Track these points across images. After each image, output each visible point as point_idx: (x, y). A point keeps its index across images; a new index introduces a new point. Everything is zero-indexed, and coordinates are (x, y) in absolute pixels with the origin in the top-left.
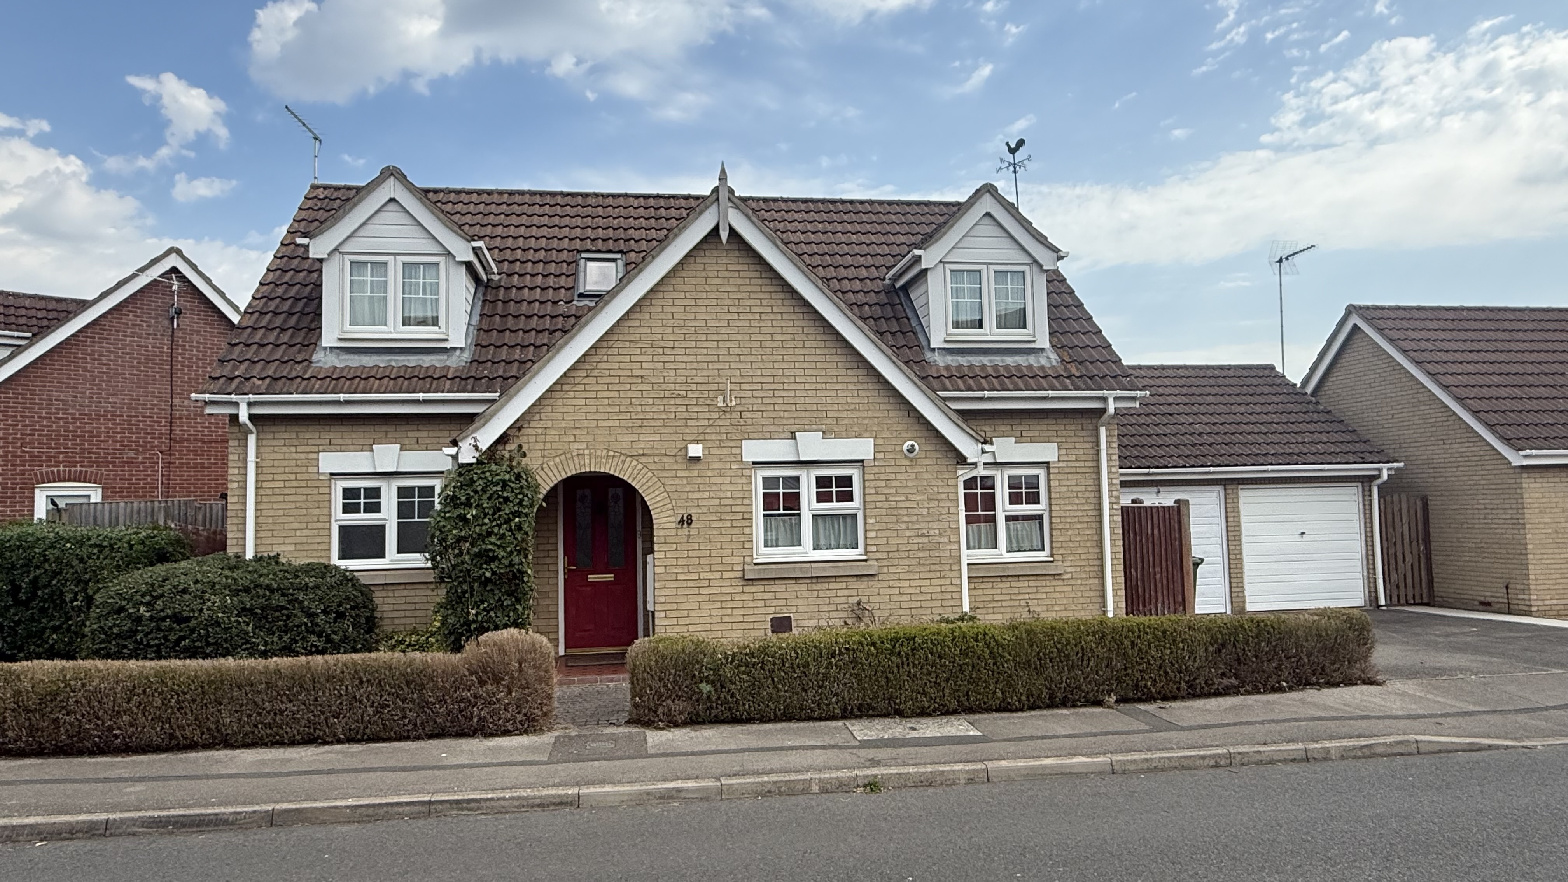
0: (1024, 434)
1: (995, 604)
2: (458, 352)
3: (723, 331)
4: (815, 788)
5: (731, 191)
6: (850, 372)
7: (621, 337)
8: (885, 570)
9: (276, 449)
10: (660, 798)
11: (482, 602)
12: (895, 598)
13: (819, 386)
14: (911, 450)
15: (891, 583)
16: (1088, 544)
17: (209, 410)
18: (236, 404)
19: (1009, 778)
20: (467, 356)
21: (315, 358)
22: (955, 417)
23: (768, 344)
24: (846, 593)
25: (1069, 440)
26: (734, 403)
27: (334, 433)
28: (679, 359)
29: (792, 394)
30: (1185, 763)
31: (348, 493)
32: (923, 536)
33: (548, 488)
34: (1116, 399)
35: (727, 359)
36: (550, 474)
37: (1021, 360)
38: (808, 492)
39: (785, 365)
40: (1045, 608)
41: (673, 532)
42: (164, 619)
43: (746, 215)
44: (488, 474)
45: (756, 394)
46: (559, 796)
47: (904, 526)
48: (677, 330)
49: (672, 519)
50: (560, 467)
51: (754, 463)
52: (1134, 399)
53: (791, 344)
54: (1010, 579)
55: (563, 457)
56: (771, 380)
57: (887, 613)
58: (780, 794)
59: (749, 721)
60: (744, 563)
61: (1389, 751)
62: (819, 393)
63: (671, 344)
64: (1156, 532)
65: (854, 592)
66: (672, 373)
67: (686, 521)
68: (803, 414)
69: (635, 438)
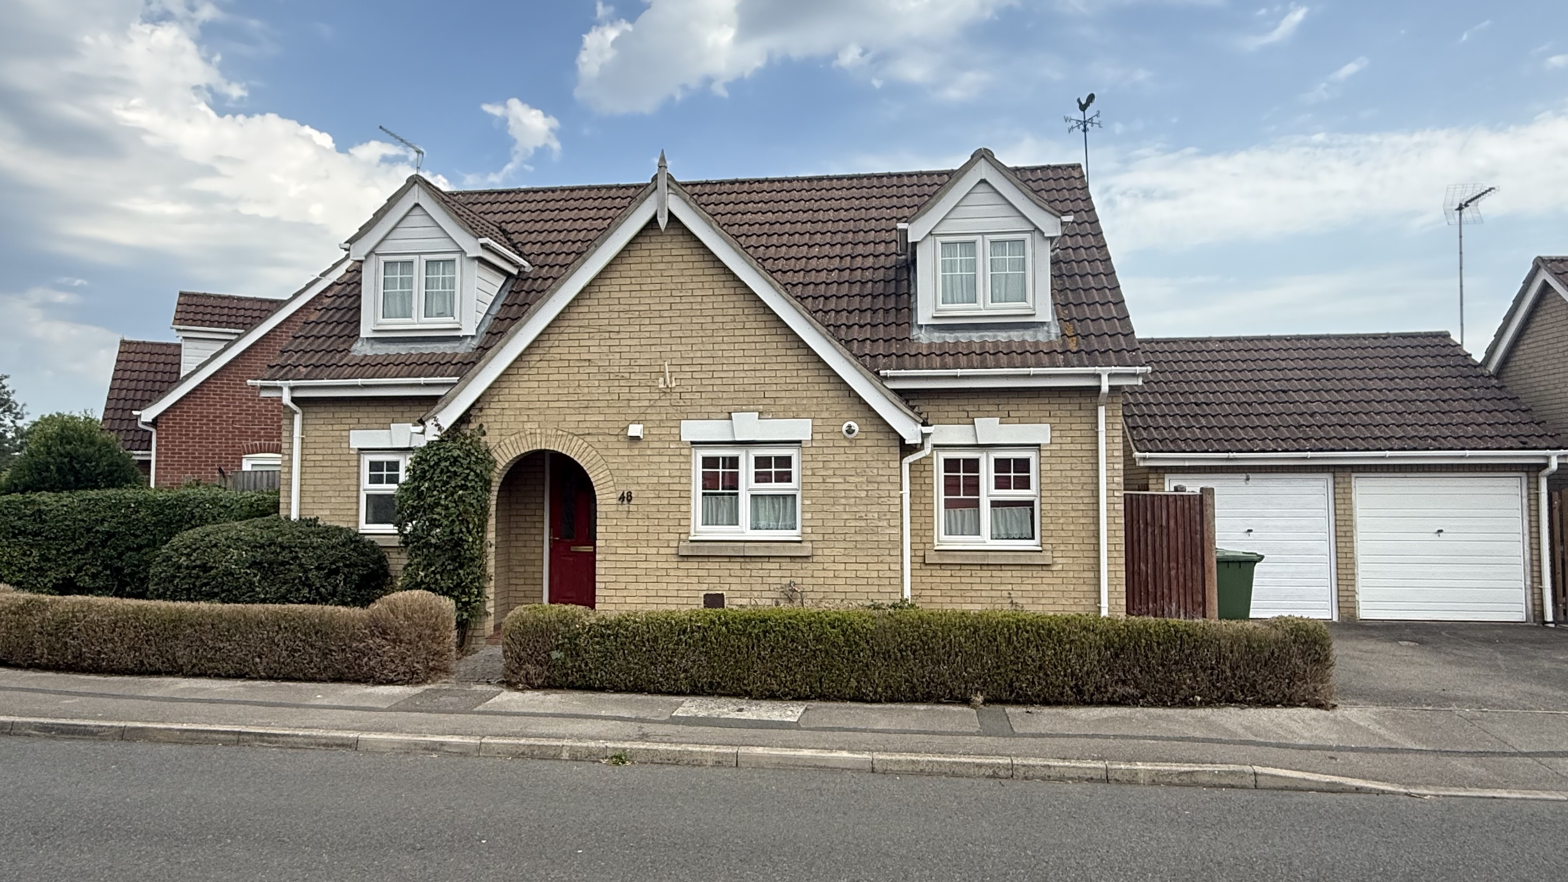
0: (1011, 414)
1: (973, 594)
2: (469, 339)
3: (666, 314)
4: (565, 755)
5: (670, 178)
6: (789, 352)
7: (571, 323)
8: (820, 552)
9: (317, 427)
10: (425, 749)
11: (431, 565)
12: (829, 581)
13: (758, 367)
14: (850, 431)
15: (826, 565)
16: (1083, 534)
17: (264, 394)
18: (280, 389)
19: (758, 765)
20: (475, 343)
21: (354, 347)
22: (892, 396)
23: (709, 326)
24: (779, 573)
25: (1063, 420)
26: (674, 384)
27: (362, 413)
28: (623, 342)
29: (731, 374)
30: (957, 769)
31: (375, 466)
32: (861, 518)
33: (504, 464)
34: (1110, 376)
35: (670, 341)
36: (506, 451)
37: (1015, 336)
38: (746, 471)
39: (725, 347)
40: (1030, 601)
41: (614, 508)
42: (194, 568)
43: (685, 200)
44: (442, 450)
45: (696, 375)
46: (342, 738)
47: (841, 508)
48: (622, 315)
49: (614, 495)
50: (515, 446)
51: (692, 443)
52: (1134, 375)
53: (732, 326)
54: (991, 568)
55: (517, 436)
56: (710, 361)
57: (821, 595)
58: (533, 757)
59: (602, 689)
60: (680, 540)
61: (1216, 780)
62: (758, 374)
63: (616, 329)
64: (1172, 523)
65: (788, 573)
66: (617, 356)
67: (625, 498)
68: (741, 395)
69: (582, 418)
